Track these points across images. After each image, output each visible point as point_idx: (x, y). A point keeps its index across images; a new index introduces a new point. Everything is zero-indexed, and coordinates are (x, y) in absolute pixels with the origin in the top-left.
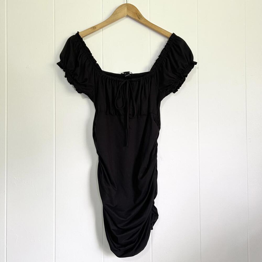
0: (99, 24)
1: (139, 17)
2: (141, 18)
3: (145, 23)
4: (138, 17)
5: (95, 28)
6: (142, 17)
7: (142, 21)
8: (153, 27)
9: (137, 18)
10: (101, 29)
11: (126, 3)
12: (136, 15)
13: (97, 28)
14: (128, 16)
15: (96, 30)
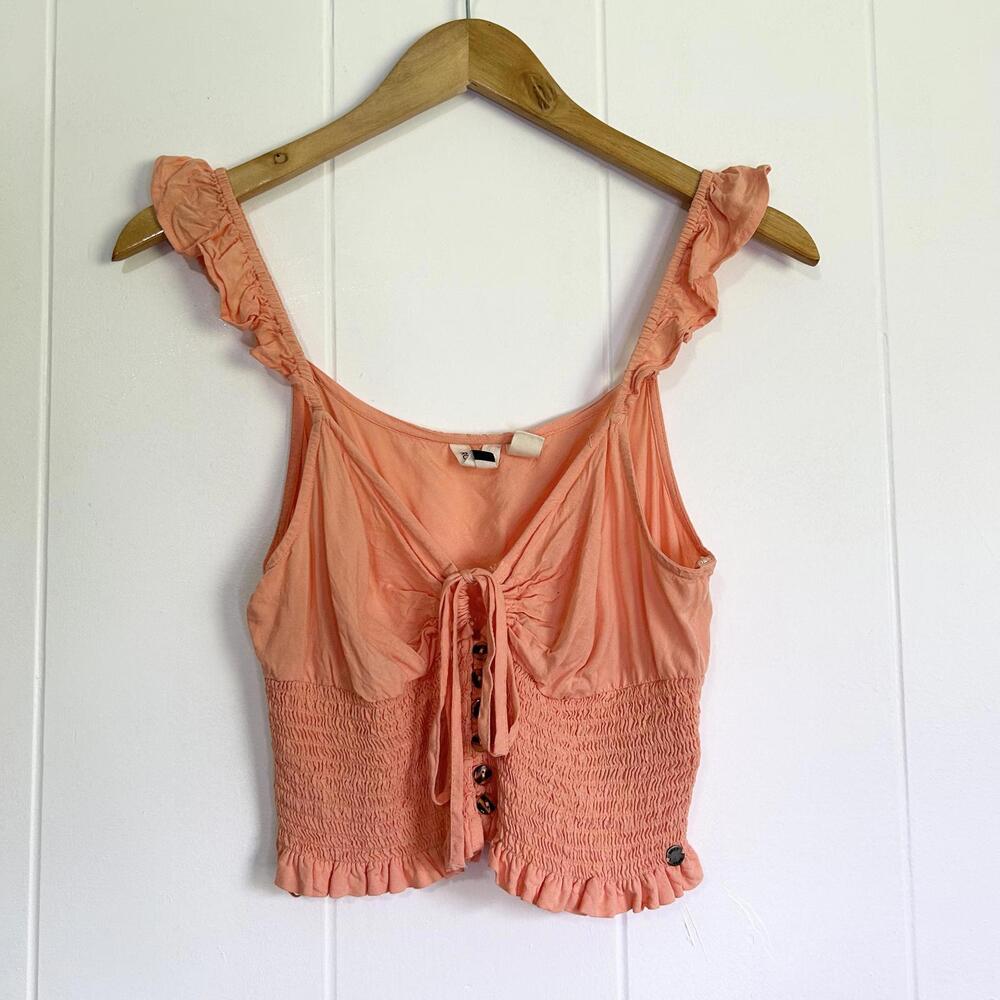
0: (305, 138)
1: (538, 97)
2: (551, 104)
3: (574, 126)
4: (536, 92)
5: (287, 159)
6: (555, 96)
7: (556, 116)
8: (623, 152)
9: (529, 103)
10: (326, 165)
11: (461, 16)
12: (523, 84)
13: (297, 160)
14: (475, 91)
15: (289, 169)
